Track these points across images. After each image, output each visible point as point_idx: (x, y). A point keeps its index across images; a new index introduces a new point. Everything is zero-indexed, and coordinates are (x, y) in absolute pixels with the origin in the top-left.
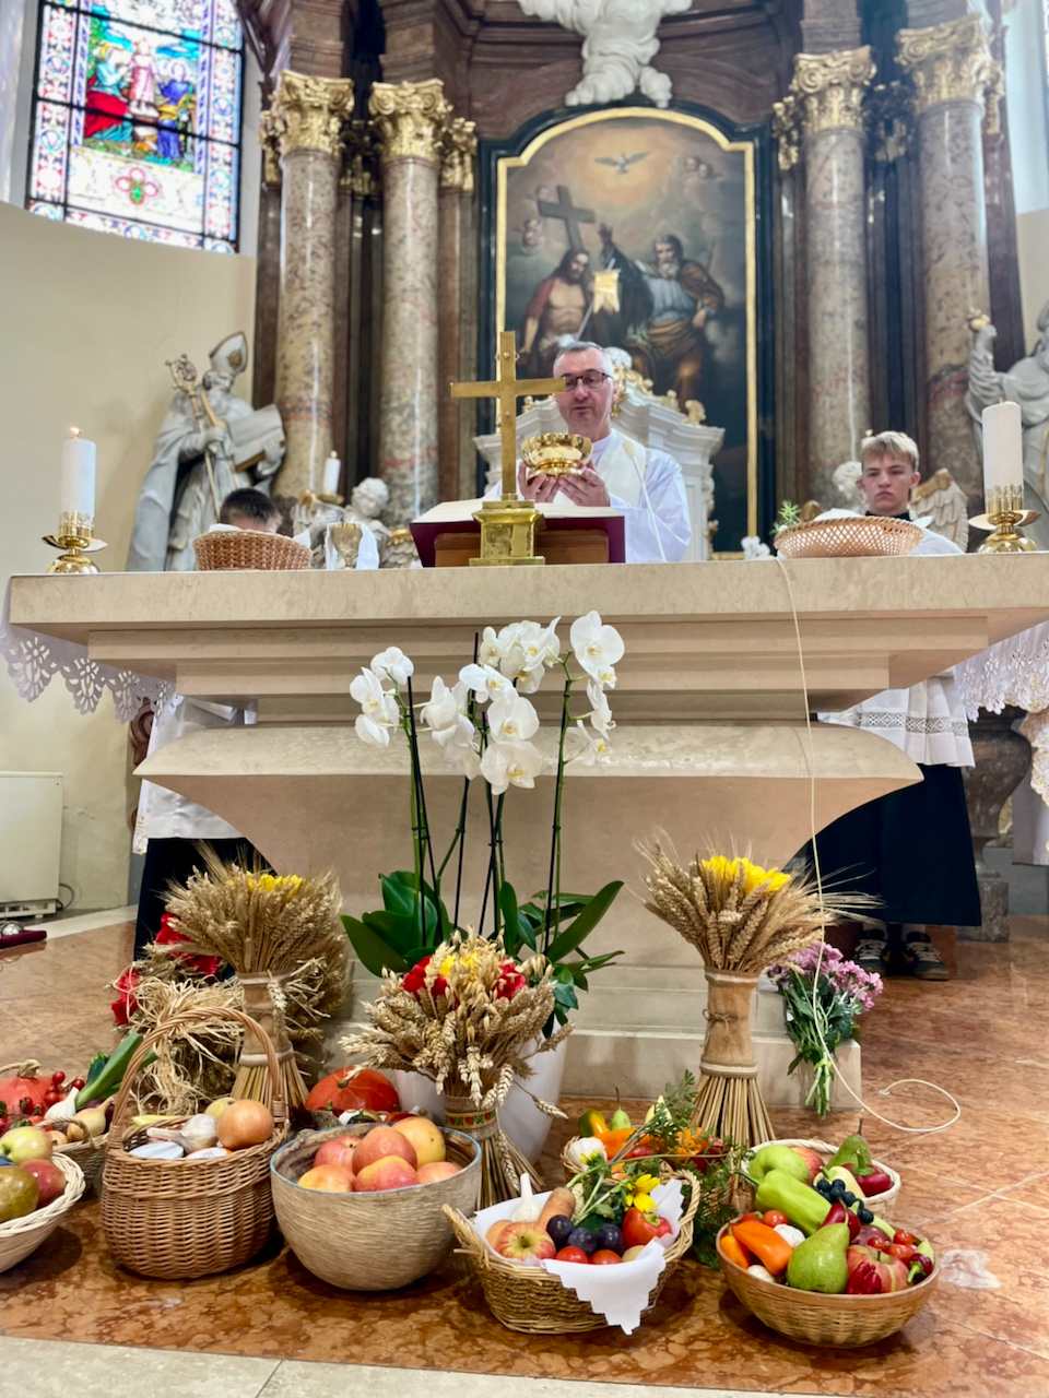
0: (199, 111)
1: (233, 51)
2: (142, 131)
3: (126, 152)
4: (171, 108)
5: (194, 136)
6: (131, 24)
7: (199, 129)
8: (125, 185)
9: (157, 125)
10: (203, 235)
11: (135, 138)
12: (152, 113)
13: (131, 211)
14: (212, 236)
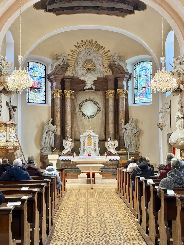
0: (41, 86)
1: (44, 78)
2: (35, 89)
3: (34, 92)
4: (38, 86)
5: (41, 89)
6: (34, 76)
7: (41, 88)
8: (34, 96)
9: (37, 88)
10: (42, 100)
11: (35, 90)
12: (37, 87)
13: (35, 99)
14: (43, 100)
